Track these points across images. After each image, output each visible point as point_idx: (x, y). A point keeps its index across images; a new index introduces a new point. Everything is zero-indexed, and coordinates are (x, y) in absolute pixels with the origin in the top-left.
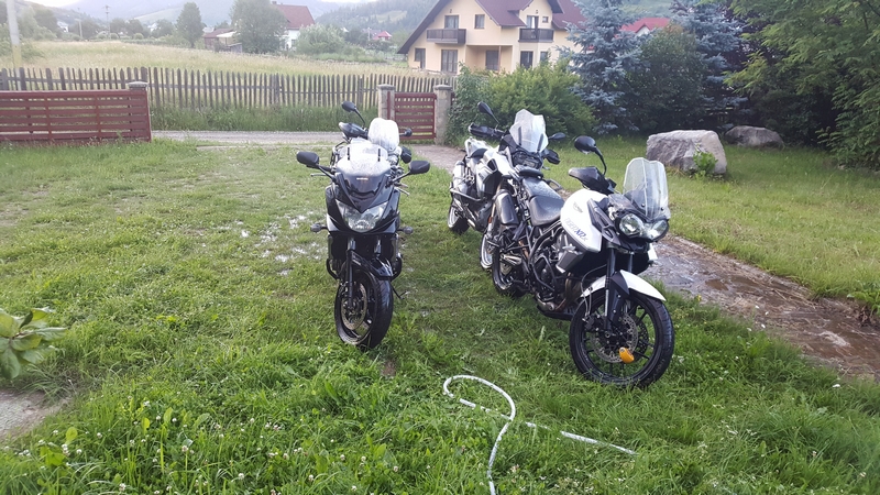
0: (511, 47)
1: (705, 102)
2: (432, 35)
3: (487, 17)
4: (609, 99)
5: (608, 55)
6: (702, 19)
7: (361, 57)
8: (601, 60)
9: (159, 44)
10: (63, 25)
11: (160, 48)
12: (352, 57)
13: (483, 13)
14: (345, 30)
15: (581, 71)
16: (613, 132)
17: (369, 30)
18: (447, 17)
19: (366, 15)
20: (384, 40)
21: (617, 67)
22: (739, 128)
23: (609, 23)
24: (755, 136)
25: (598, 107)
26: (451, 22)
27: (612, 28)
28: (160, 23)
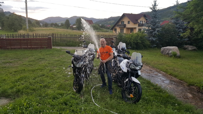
0: (136, 28)
1: (178, 40)
2: (118, 26)
3: (131, 21)
4: (154, 39)
5: (154, 30)
6: (177, 21)
7: (103, 31)
8: (152, 30)
9: (60, 28)
10: (41, 24)
11: (61, 29)
12: (101, 31)
13: (130, 20)
14: (101, 25)
15: (147, 33)
16: (155, 47)
17: (106, 25)
18: (122, 22)
19: (106, 22)
20: (109, 27)
21: (156, 32)
22: (186, 46)
23: (154, 22)
24: (190, 48)
25: (151, 41)
26: (122, 23)
27: (155, 23)
28: (61, 24)
